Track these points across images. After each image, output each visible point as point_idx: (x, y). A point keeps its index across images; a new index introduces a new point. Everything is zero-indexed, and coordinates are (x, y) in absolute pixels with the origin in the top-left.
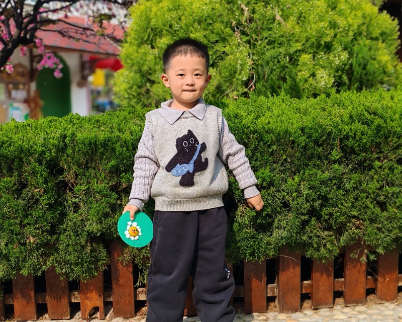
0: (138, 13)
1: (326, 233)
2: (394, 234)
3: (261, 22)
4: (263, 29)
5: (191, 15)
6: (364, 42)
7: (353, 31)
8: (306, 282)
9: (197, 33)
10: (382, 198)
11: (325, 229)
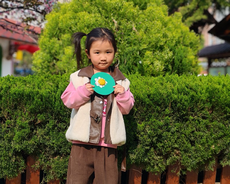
0: (51, 19)
1: (159, 157)
2: (198, 160)
3: (124, 30)
4: (125, 35)
5: (83, 23)
6: (181, 47)
7: (175, 40)
10: (192, 138)
11: (158, 155)
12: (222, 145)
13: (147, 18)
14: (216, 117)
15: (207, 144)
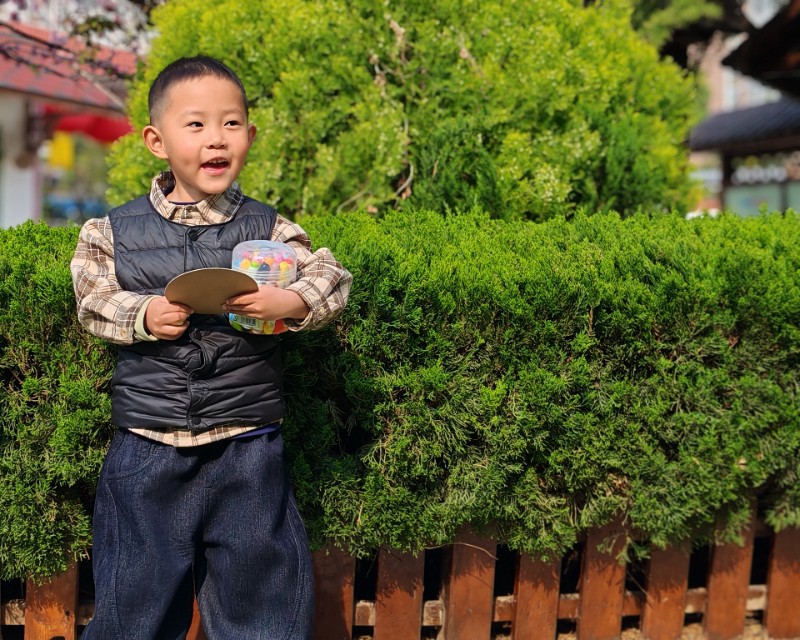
0: (172, 22)
1: (554, 500)
2: (690, 509)
3: (430, 60)
4: (431, 74)
5: (286, 34)
6: (629, 115)
7: (609, 92)
8: (502, 599)
9: (295, 73)
10: (670, 433)
11: (551, 492)
12: (774, 455)
13: (510, 16)
14: (751, 358)
15: (720, 454)
